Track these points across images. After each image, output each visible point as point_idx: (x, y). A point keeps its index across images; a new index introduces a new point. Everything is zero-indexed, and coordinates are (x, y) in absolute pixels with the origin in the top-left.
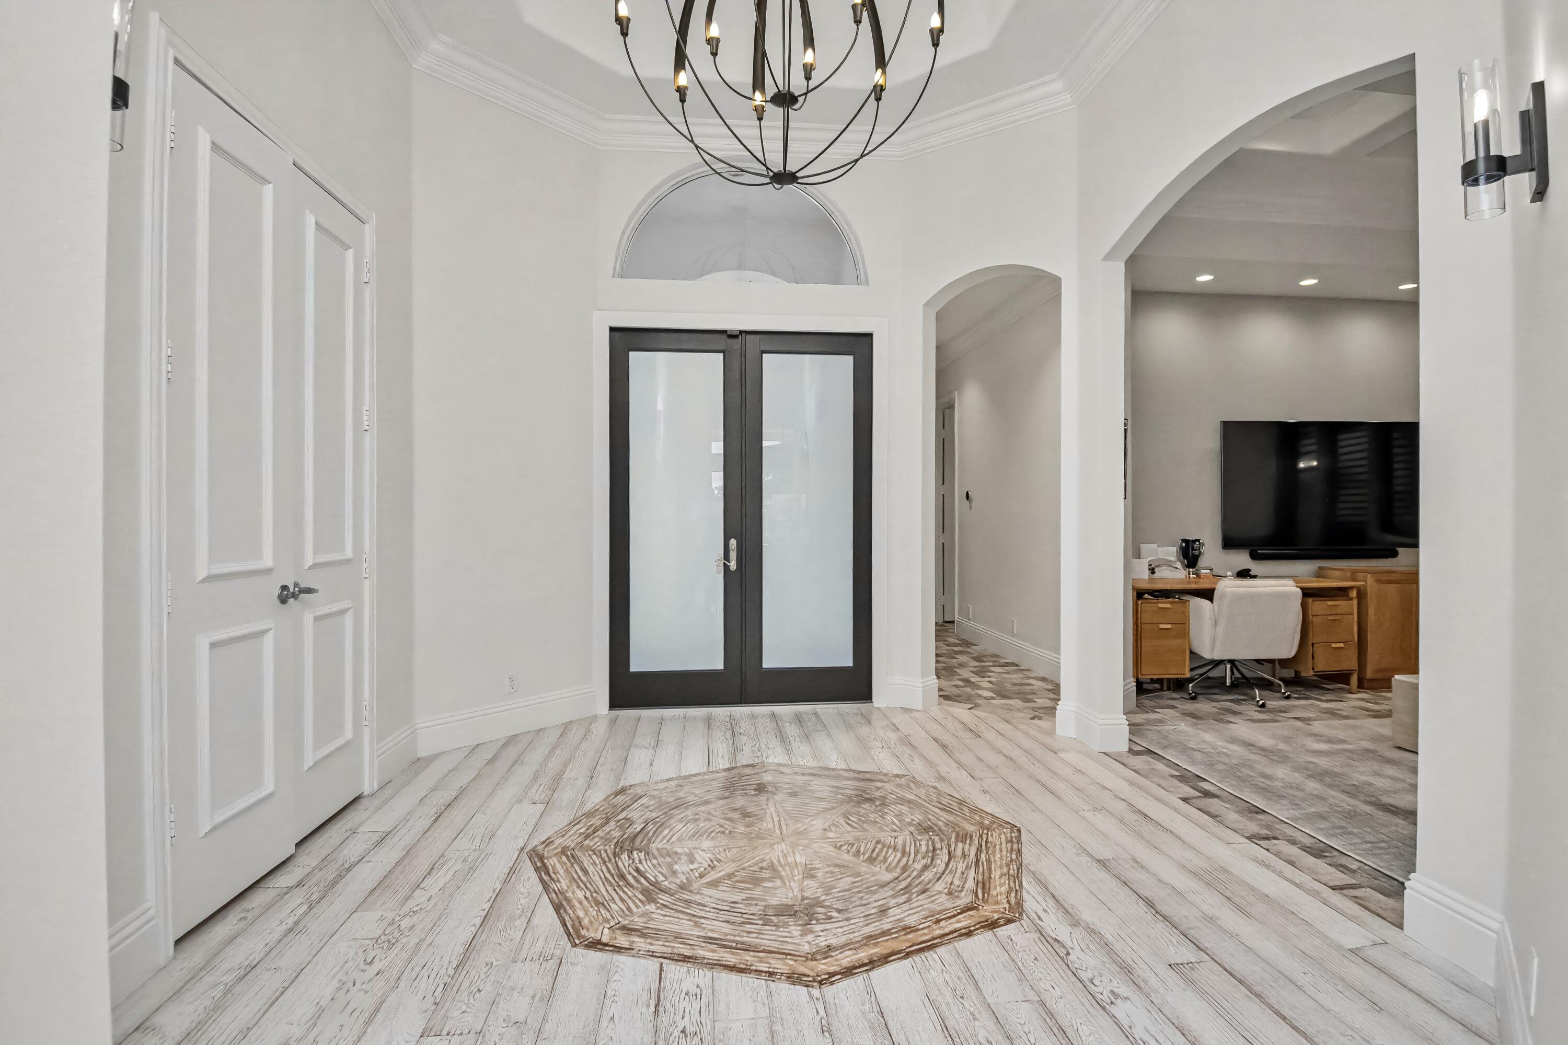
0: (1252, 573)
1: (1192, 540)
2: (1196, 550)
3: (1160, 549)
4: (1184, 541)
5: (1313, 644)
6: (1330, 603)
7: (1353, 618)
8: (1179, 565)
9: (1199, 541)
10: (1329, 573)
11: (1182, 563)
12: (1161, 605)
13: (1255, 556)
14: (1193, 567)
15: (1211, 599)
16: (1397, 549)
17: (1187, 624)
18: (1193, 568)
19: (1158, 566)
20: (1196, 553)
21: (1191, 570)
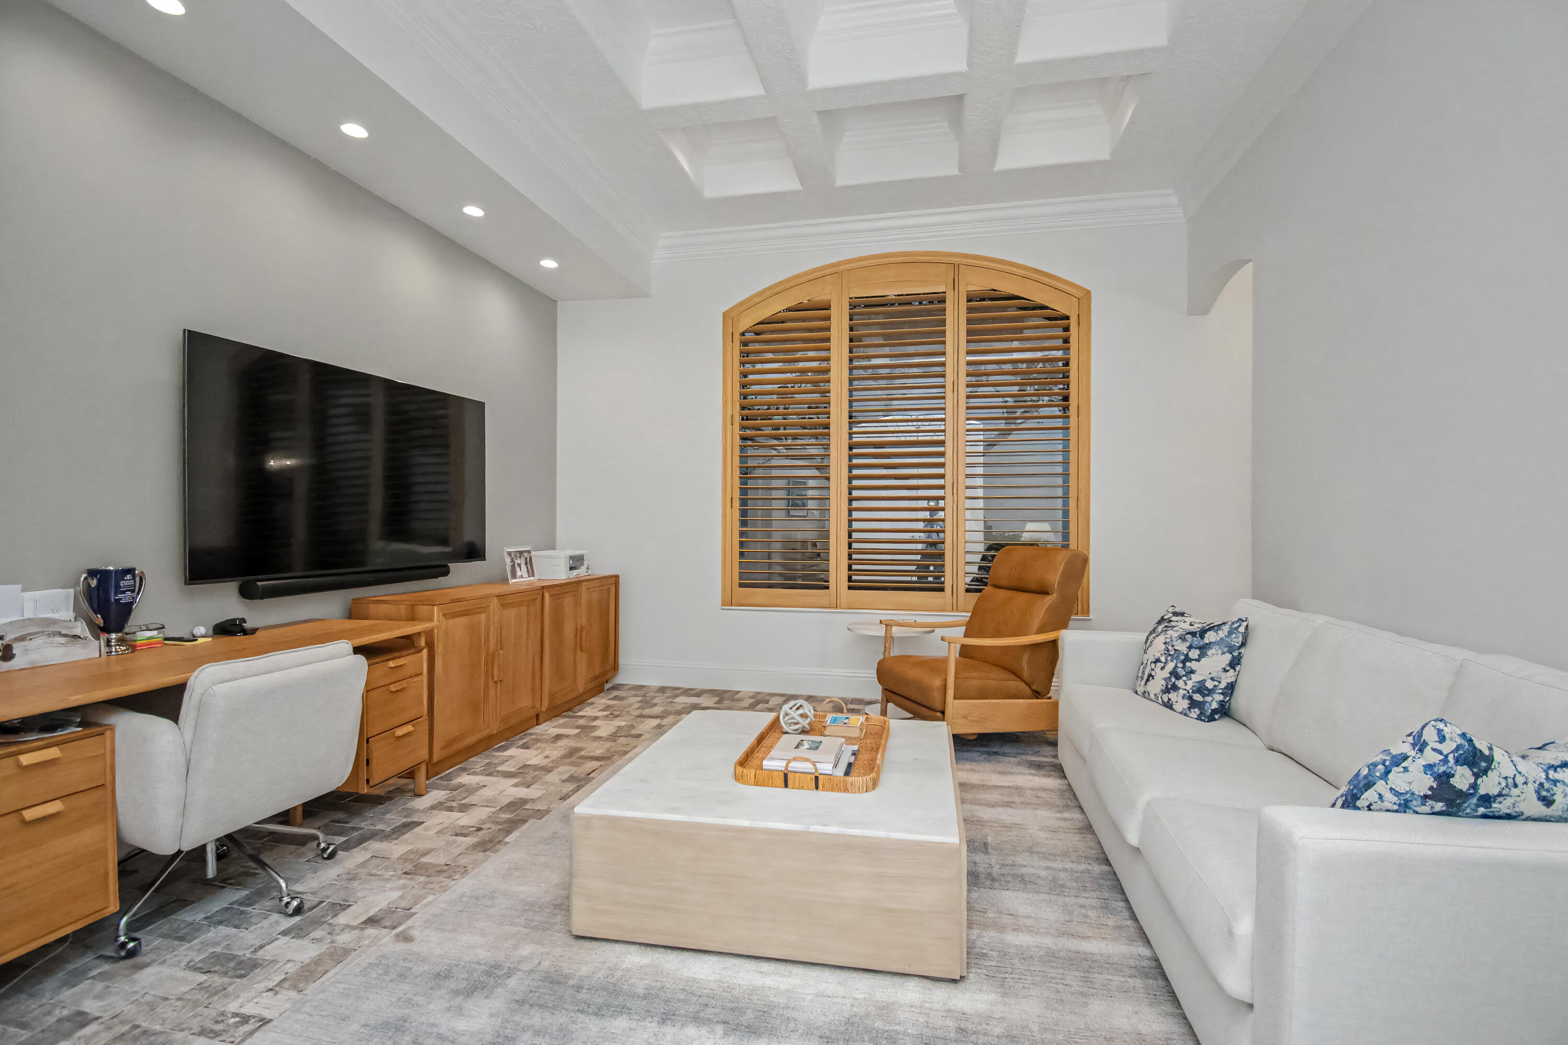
0: (247, 626)
1: (117, 572)
2: (124, 592)
3: (28, 595)
4: (92, 573)
5: (368, 740)
6: (391, 664)
7: (422, 680)
8: (81, 629)
9: (131, 571)
10: (373, 608)
11: (91, 624)
12: (25, 759)
13: (247, 593)
14: (119, 629)
15: (173, 714)
16: (449, 564)
17: (109, 788)
18: (117, 631)
19: (21, 639)
20: (125, 598)
21: (114, 636)
